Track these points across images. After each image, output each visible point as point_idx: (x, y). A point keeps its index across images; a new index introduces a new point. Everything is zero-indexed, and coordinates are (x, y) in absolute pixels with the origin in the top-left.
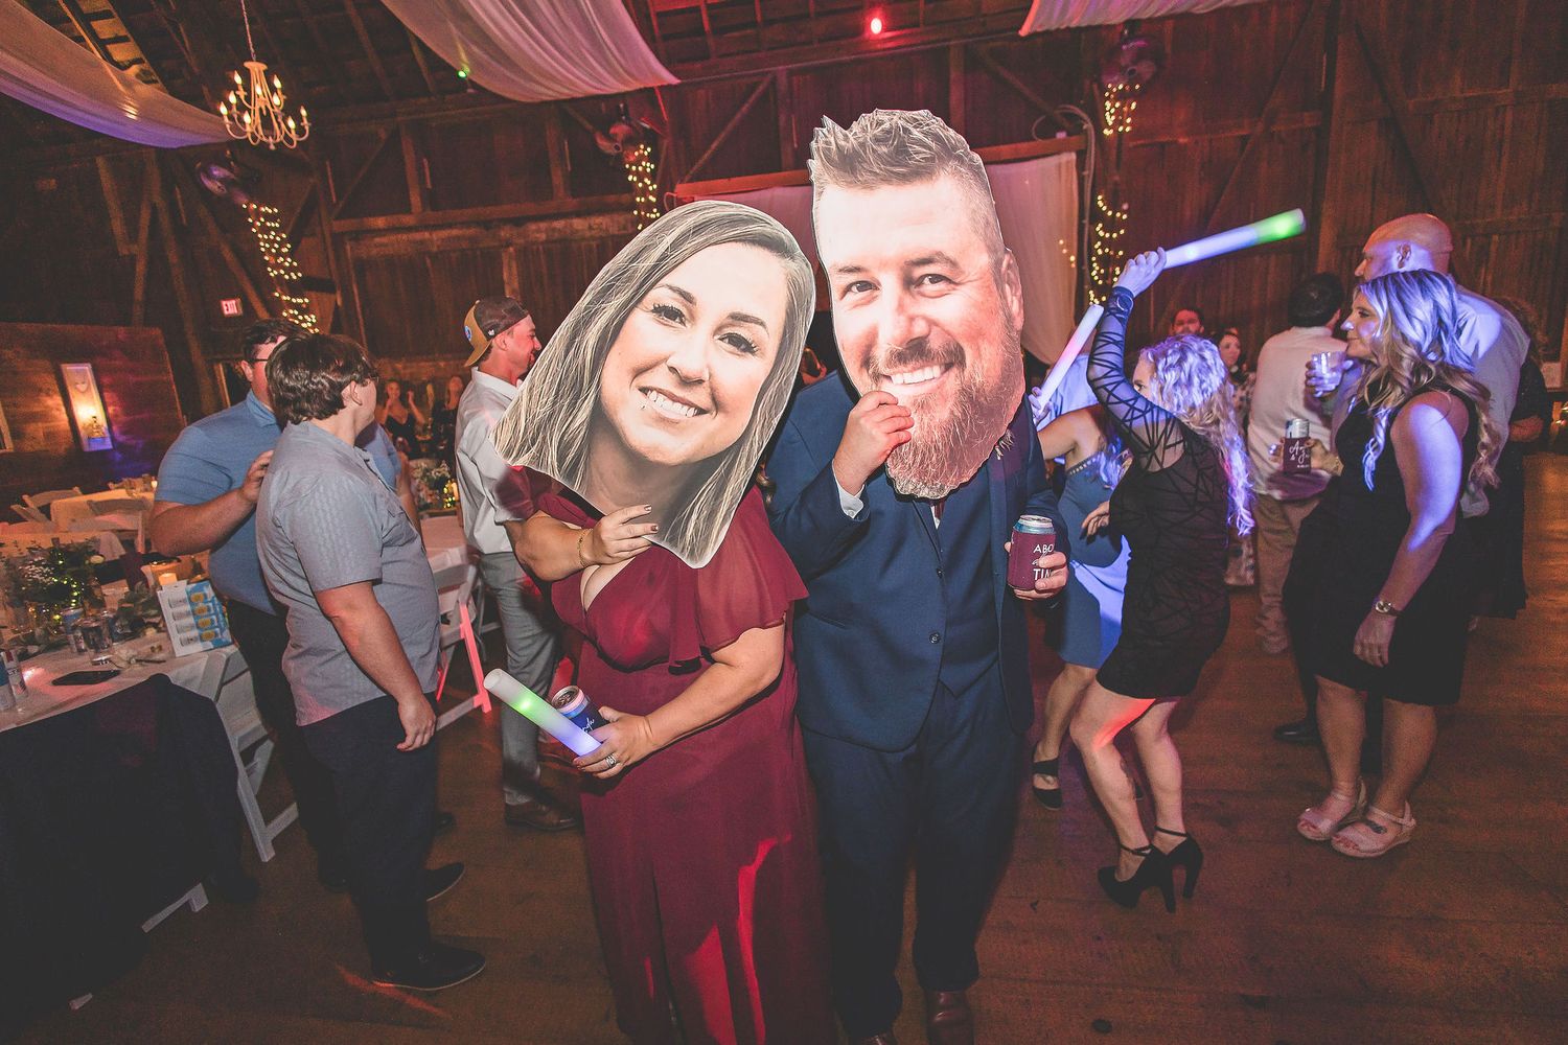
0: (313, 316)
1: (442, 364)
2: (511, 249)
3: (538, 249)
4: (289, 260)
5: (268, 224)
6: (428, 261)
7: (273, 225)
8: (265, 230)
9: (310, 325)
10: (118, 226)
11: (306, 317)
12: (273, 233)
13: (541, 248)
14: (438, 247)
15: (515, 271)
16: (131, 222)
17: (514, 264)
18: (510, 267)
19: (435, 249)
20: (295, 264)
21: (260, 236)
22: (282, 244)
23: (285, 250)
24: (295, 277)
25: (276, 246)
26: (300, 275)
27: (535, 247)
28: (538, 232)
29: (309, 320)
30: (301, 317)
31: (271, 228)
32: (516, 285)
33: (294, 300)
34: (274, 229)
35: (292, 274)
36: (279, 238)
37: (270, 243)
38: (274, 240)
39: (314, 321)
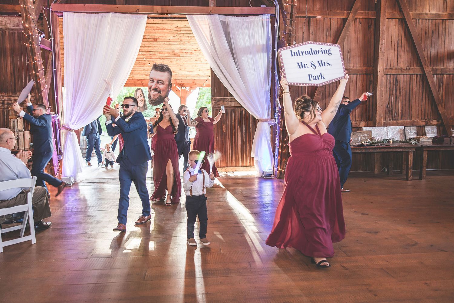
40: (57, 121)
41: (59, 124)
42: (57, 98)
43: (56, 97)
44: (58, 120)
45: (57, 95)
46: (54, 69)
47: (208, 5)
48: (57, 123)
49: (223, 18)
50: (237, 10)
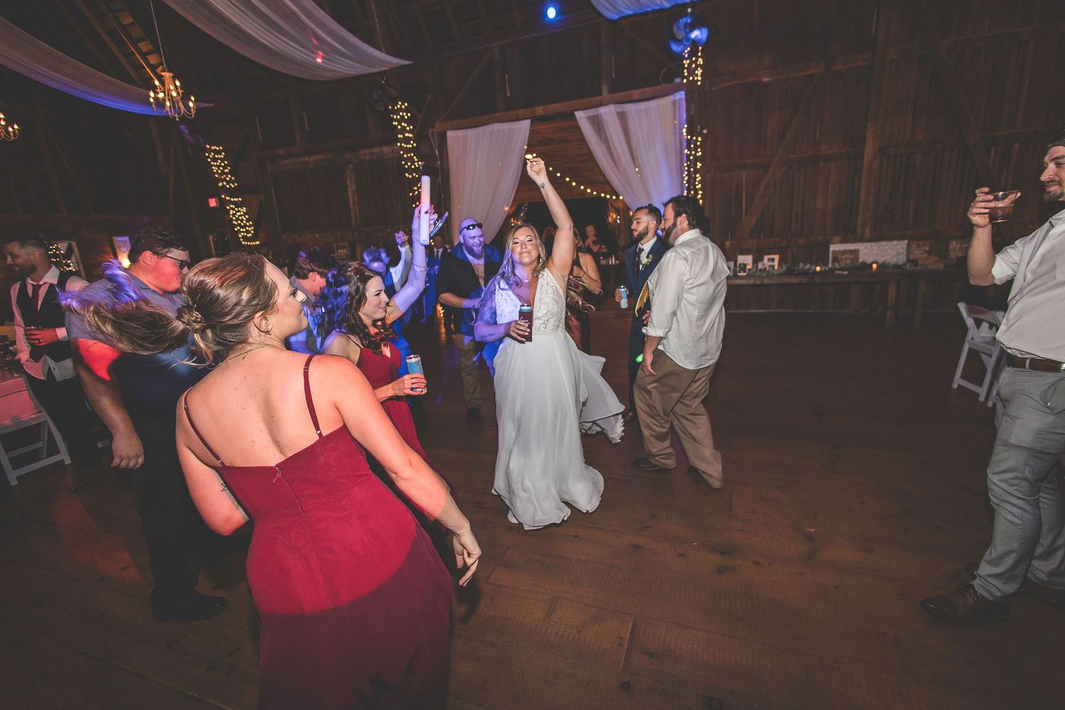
0: (244, 208)
1: (317, 236)
2: (351, 166)
3: (365, 166)
4: (230, 176)
5: (216, 156)
6: (309, 174)
7: (219, 156)
8: (215, 160)
9: (242, 213)
10: (161, 157)
12: (219, 161)
13: (367, 165)
14: (313, 165)
15: (353, 180)
17: (352, 175)
18: (350, 177)
20: (233, 178)
21: (212, 163)
22: (225, 167)
23: (226, 171)
24: (233, 186)
25: (221, 168)
26: (236, 185)
28: (365, 154)
29: (242, 210)
30: (236, 209)
31: (218, 158)
32: (354, 188)
33: (232, 200)
34: (220, 159)
35: (231, 184)
36: (223, 164)
37: (218, 167)
38: (220, 165)
39: (245, 211)
47: (600, 94)
49: (620, 108)
50: (636, 93)
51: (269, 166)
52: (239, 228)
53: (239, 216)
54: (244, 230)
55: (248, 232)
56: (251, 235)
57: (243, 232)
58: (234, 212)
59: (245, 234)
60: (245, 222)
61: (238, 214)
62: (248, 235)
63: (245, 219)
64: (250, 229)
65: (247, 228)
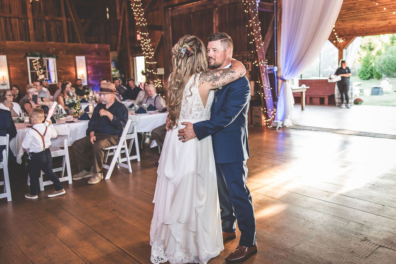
0: (150, 40)
2: (217, 9)
3: (226, 7)
4: (143, 18)
5: (136, 6)
6: (191, 16)
7: (138, 6)
8: (135, 8)
9: (148, 43)
10: (118, 10)
11: (147, 40)
12: (138, 9)
13: (227, 7)
14: (195, 10)
15: (217, 19)
16: (121, 9)
17: (217, 15)
18: (216, 17)
19: (193, 11)
20: (145, 20)
21: (134, 10)
22: (141, 13)
23: (141, 15)
24: (144, 25)
25: (138, 13)
26: (146, 24)
27: (225, 7)
29: (148, 41)
30: (144, 40)
31: (137, 7)
32: (217, 24)
33: (143, 34)
34: (139, 7)
35: (143, 24)
36: (140, 11)
37: (137, 12)
38: (138, 11)
39: (150, 41)
40: (275, 73)
41: (277, 75)
42: (277, 53)
43: (276, 51)
44: (277, 72)
45: (277, 50)
46: (275, 28)
48: (276, 74)
51: (170, 12)
52: (145, 52)
53: (146, 44)
54: (148, 54)
55: (150, 55)
56: (151, 57)
57: (147, 55)
58: (143, 42)
59: (148, 57)
60: (149, 49)
61: (146, 43)
62: (150, 57)
63: (149, 47)
64: (151, 53)
65: (150, 53)
